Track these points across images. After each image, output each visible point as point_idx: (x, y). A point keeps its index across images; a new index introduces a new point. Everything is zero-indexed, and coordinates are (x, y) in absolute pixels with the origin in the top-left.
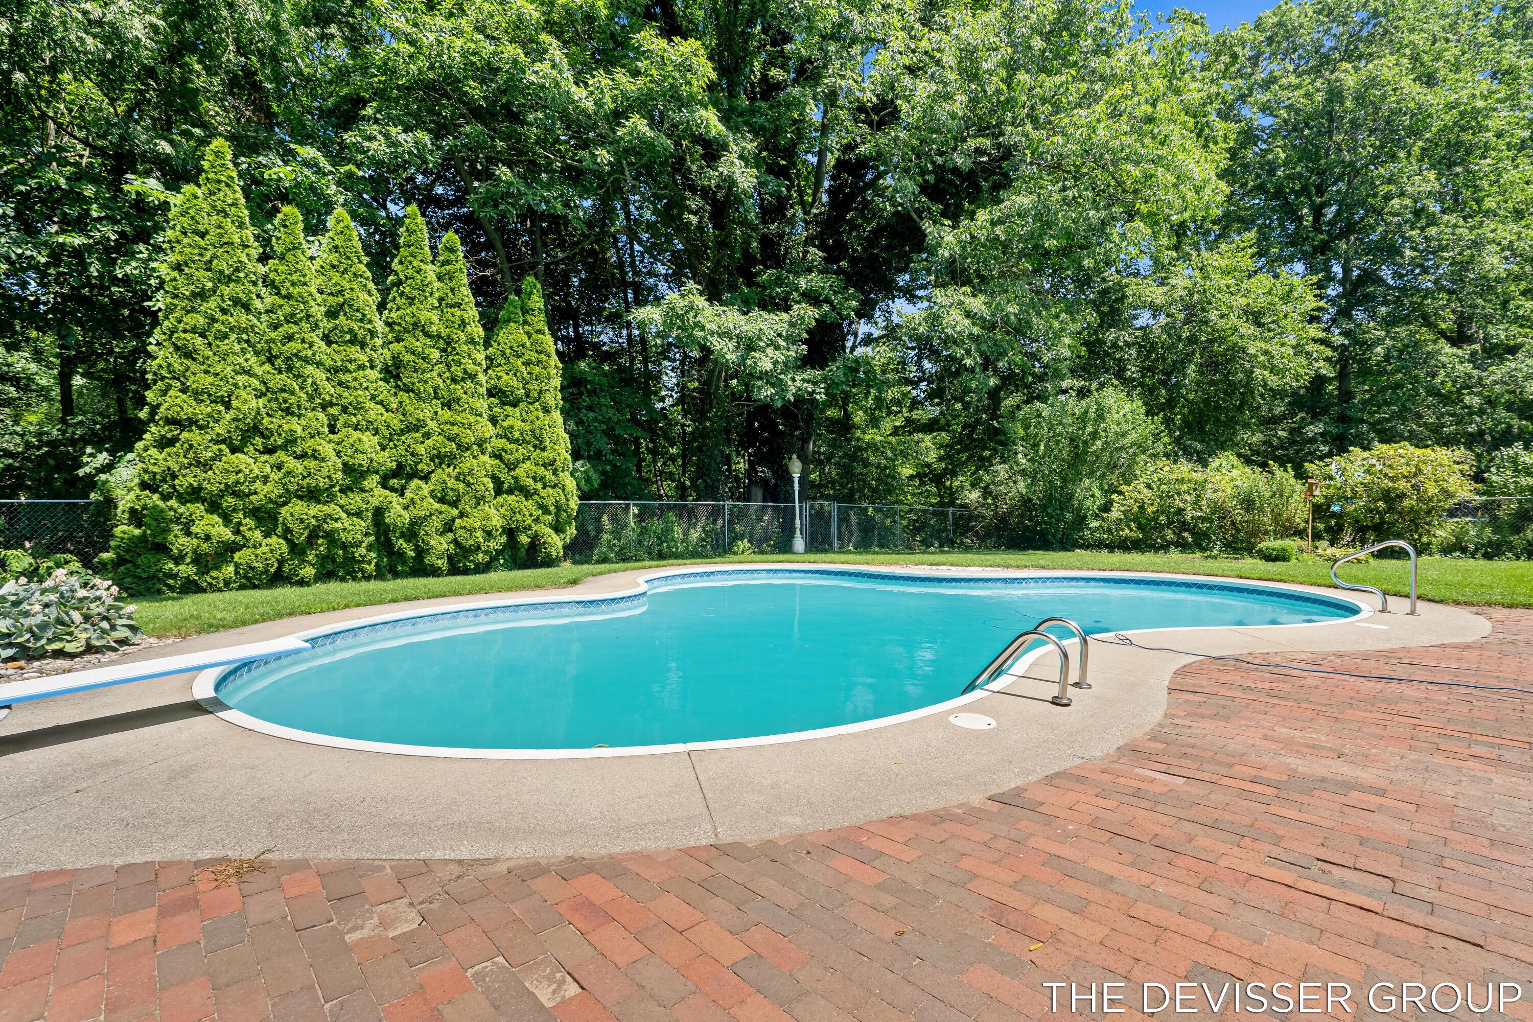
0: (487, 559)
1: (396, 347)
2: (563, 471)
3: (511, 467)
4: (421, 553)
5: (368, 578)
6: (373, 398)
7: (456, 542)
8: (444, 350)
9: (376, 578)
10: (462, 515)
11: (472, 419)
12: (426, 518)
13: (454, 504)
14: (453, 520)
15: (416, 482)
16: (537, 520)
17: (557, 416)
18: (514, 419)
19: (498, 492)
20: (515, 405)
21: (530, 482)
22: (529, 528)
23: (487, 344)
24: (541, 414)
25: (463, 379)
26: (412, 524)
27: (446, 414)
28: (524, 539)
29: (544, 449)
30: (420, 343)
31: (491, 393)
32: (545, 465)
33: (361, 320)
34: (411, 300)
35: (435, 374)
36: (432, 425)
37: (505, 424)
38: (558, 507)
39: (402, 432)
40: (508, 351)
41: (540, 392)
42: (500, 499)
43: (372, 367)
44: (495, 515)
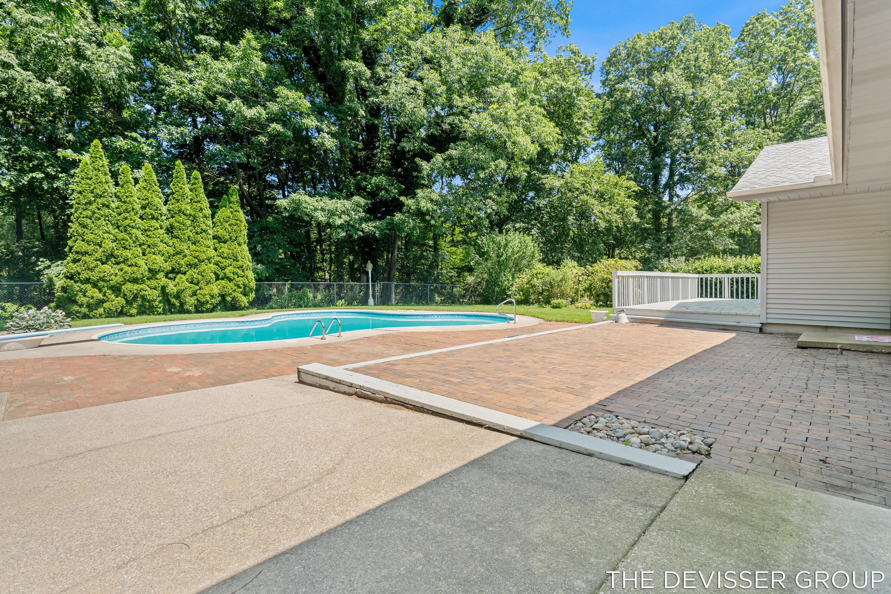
0: (212, 307)
1: (171, 220)
2: (247, 270)
3: (223, 269)
4: (182, 304)
5: (160, 314)
6: (161, 241)
7: (197, 300)
8: (193, 221)
9: (163, 314)
10: (200, 289)
11: (205, 249)
12: (183, 290)
13: (197, 284)
14: (197, 291)
15: (180, 275)
16: (235, 291)
17: (245, 247)
18: (225, 249)
19: (217, 279)
20: (225, 242)
21: (232, 275)
22: (231, 294)
23: (213, 216)
24: (237, 246)
25: (201, 233)
26: (178, 292)
27: (193, 247)
28: (229, 299)
29: (238, 261)
30: (182, 218)
31: (214, 238)
32: (238, 268)
33: (156, 210)
34: (178, 201)
35: (188, 231)
36: (187, 252)
37: (220, 251)
38: (245, 286)
39: (174, 255)
40: (222, 220)
41: (237, 237)
42: (218, 282)
43: (161, 228)
44: (215, 288)
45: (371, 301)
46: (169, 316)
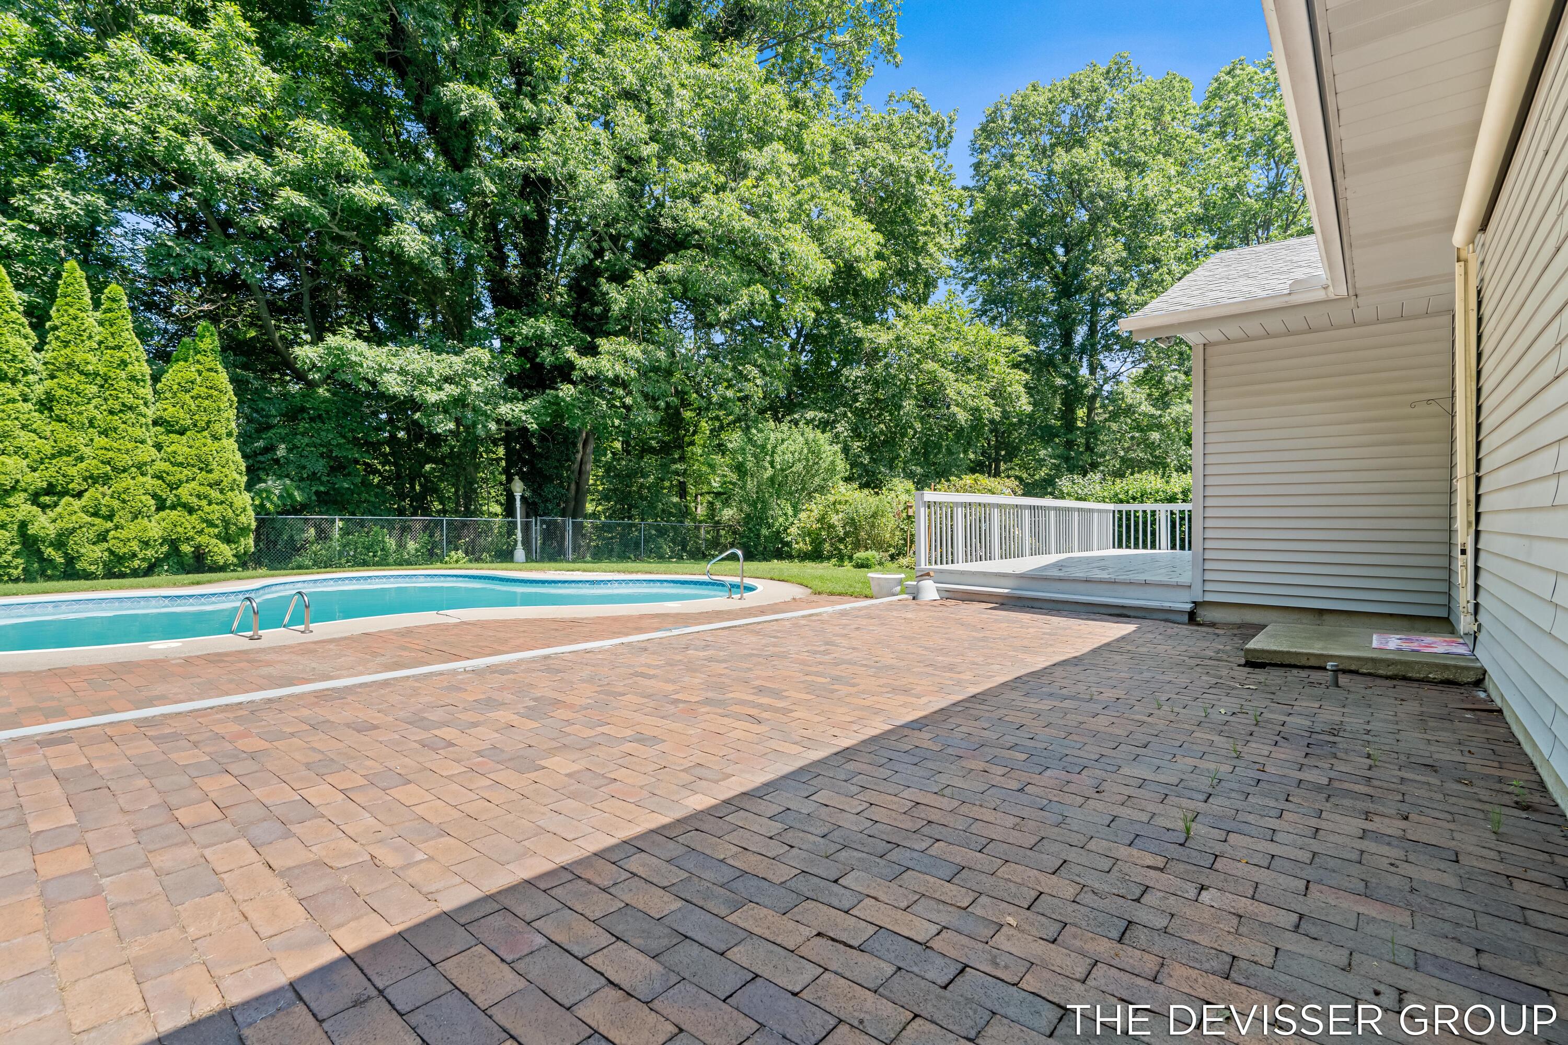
0: (145, 565)
1: (49, 383)
2: (232, 490)
3: (173, 487)
4: (70, 561)
5: (17, 580)
6: (23, 427)
7: (109, 550)
8: (102, 386)
9: (24, 580)
10: (116, 528)
11: (130, 446)
12: (74, 530)
13: (110, 517)
14: (108, 531)
15: (67, 499)
16: (201, 532)
17: (231, 444)
18: (180, 446)
19: (161, 507)
20: (182, 433)
21: (195, 500)
22: (192, 539)
23: (156, 379)
24: (209, 441)
25: (121, 411)
26: (59, 535)
27: (103, 441)
28: (186, 548)
29: (210, 471)
30: (74, 380)
31: (155, 423)
32: (210, 485)
33: (12, 361)
34: (66, 344)
35: (91, 406)
36: (87, 451)
37: (169, 450)
38: (226, 522)
39: (53, 456)
40: (175, 387)
41: (209, 422)
42: (162, 514)
43: (25, 400)
44: (155, 528)
45: (520, 553)
46: (41, 585)
